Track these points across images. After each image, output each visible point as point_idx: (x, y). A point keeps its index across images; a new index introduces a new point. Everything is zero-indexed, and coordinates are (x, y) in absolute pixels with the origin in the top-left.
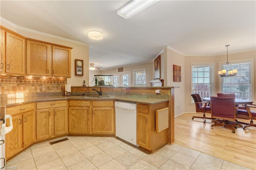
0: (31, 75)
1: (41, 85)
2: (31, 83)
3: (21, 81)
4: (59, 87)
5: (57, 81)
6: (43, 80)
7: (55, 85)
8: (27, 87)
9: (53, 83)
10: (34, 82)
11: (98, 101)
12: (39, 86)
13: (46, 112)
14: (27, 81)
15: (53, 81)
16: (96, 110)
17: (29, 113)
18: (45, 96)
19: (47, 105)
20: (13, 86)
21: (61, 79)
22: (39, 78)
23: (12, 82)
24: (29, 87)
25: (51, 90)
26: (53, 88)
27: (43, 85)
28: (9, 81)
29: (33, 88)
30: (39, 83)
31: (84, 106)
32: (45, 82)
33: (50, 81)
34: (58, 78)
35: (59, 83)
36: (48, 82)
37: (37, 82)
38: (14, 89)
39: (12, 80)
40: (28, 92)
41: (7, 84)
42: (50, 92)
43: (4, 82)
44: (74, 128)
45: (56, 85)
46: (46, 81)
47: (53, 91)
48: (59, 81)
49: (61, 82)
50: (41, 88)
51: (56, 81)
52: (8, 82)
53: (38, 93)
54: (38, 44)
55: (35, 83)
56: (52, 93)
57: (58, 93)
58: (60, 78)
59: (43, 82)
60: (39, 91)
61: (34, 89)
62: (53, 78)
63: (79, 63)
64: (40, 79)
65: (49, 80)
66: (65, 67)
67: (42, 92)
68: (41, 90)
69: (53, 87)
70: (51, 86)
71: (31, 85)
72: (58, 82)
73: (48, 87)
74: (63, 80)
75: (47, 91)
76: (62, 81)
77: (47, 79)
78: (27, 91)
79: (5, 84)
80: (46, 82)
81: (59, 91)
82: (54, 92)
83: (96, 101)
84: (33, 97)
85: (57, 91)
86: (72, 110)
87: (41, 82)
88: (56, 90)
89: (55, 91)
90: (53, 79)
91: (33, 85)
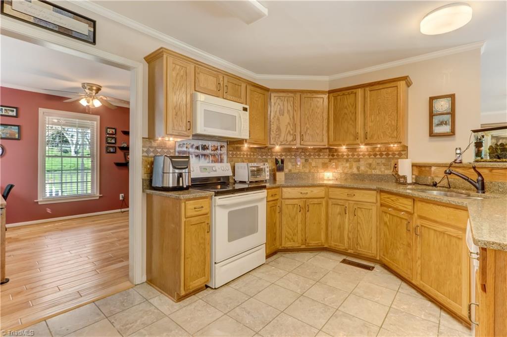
0: (344, 145)
1: (359, 161)
2: (345, 157)
3: (333, 155)
4: (391, 164)
5: (386, 152)
6: (361, 152)
7: (382, 159)
8: (340, 163)
9: (378, 156)
10: (349, 155)
11: (428, 204)
12: (356, 162)
13: (341, 205)
14: (340, 154)
15: (378, 153)
16: (425, 227)
17: (316, 201)
18: (363, 180)
19: (341, 193)
20: (323, 162)
21: (394, 148)
22: (355, 149)
23: (321, 157)
24: (342, 164)
25: (375, 169)
26: (379, 167)
27: (361, 160)
28: (318, 155)
29: (348, 165)
30: (356, 157)
31: (401, 211)
32: (364, 155)
33: (374, 154)
34: (387, 147)
35: (390, 156)
36: (369, 155)
37: (353, 155)
38: (325, 166)
39: (321, 154)
40: (341, 172)
41: (314, 160)
42: (374, 173)
43: (312, 157)
44: (387, 254)
45: (384, 161)
46: (367, 153)
47: (378, 172)
48: (390, 153)
49: (394, 154)
50: (358, 165)
51: (384, 153)
52: (317, 157)
53: (353, 175)
54: (344, 94)
55: (350, 157)
56: (374, 175)
57: (387, 175)
58: (392, 145)
59: (362, 155)
60: (355, 171)
61: (348, 167)
62: (377, 147)
63: (442, 105)
64: (357, 150)
65: (371, 151)
66: (390, 122)
67: (360, 172)
68: (358, 168)
69: (378, 164)
70: (374, 162)
71: (345, 161)
72: (387, 155)
73: (370, 165)
74: (399, 150)
75: (367, 171)
76: (397, 153)
77: (367, 149)
78: (340, 170)
79: (312, 159)
80: (366, 155)
81: (389, 172)
82: (380, 173)
83: (424, 203)
84: (346, 180)
85: (386, 171)
86: (384, 214)
87: (359, 155)
88: (383, 170)
89: (382, 172)
90: (377, 149)
91: (347, 161)
